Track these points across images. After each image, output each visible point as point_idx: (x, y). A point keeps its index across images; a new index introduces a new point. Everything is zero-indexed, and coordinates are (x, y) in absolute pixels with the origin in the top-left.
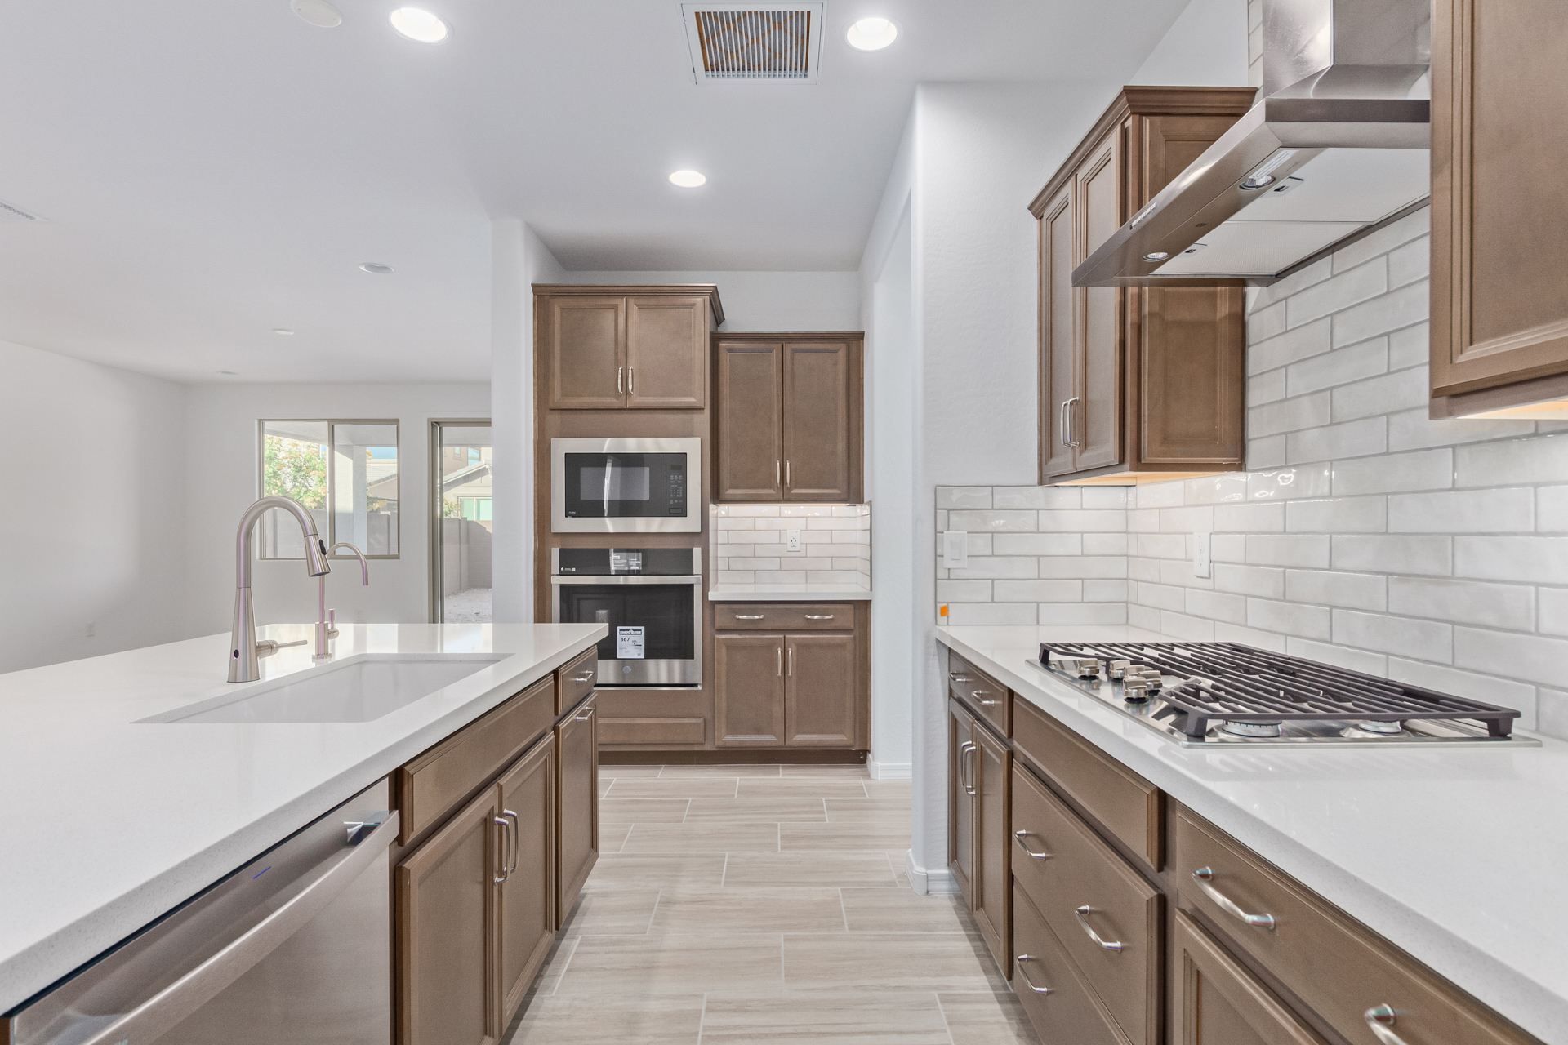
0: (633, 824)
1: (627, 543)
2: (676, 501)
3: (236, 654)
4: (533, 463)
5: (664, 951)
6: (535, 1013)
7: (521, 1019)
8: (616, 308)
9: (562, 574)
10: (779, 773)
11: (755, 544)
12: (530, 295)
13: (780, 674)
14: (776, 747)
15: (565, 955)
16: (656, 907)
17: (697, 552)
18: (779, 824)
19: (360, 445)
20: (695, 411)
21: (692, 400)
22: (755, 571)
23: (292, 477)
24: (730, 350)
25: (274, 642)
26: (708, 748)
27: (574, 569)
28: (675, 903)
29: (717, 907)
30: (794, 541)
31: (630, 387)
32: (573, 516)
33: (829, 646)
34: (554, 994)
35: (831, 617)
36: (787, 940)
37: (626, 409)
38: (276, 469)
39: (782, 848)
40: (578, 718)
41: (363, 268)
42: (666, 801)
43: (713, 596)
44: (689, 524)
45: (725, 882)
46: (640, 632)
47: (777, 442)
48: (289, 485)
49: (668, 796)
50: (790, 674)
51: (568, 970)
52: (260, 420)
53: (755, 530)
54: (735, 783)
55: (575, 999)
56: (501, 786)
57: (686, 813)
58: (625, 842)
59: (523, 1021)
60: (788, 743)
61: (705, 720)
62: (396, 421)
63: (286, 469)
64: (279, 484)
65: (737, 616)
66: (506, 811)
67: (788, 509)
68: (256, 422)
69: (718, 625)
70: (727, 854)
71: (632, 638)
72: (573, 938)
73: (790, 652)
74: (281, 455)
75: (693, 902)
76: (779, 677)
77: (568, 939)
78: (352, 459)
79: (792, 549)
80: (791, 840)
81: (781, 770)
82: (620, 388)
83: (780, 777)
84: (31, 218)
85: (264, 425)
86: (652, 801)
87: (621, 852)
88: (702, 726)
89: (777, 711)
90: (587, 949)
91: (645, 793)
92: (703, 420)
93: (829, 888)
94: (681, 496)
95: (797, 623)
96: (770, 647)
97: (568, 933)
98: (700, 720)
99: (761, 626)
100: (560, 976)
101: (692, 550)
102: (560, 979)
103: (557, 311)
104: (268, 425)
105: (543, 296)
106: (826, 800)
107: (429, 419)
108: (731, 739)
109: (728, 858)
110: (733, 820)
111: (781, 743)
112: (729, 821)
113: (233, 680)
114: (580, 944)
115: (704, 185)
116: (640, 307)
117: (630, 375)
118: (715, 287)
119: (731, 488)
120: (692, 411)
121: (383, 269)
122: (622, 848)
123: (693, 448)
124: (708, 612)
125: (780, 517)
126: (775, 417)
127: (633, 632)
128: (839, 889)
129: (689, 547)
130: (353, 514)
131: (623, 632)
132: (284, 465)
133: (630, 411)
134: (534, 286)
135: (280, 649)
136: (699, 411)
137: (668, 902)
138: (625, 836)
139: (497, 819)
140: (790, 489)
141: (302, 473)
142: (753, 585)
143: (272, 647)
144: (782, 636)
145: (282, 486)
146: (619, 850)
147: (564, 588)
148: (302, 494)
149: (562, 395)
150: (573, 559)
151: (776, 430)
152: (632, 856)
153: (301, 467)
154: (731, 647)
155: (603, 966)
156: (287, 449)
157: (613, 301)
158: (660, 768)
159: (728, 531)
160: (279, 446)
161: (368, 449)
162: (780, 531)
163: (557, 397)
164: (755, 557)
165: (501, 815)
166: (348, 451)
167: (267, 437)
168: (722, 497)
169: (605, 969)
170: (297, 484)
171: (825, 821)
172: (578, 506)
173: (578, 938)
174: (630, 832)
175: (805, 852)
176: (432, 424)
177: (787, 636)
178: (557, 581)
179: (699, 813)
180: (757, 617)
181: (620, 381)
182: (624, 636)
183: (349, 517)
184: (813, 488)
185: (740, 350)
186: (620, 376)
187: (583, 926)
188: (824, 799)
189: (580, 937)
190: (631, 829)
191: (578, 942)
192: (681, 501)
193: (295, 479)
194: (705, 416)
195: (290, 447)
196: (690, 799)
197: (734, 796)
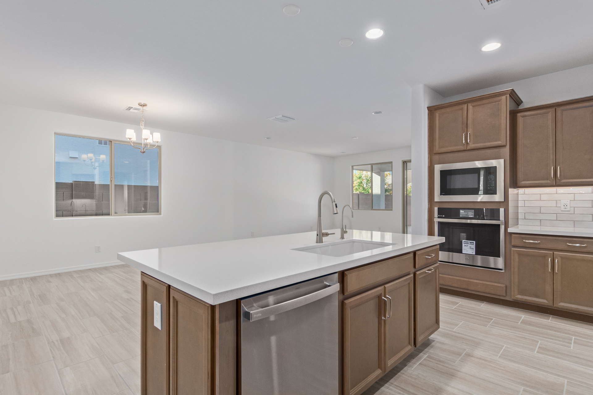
0: (463, 322)
1: (467, 206)
2: (491, 188)
3: (318, 235)
4: (427, 175)
5: (461, 372)
6: (404, 373)
7: (399, 372)
8: (462, 109)
9: (439, 217)
10: (549, 319)
11: (540, 207)
12: (427, 111)
13: (550, 270)
14: (547, 306)
15: (420, 358)
16: (463, 355)
17: (502, 210)
18: (540, 341)
19: (383, 171)
20: (501, 147)
21: (500, 142)
22: (541, 220)
23: (366, 183)
24: (523, 117)
25: (328, 233)
26: (508, 298)
27: (444, 216)
28: (472, 356)
29: (492, 365)
30: (565, 206)
31: (469, 141)
32: (444, 195)
33: (583, 260)
34: (412, 369)
35: (584, 246)
36: (524, 390)
37: (467, 150)
38: (361, 181)
39: (538, 352)
40: (426, 271)
41: (373, 114)
42: (482, 317)
43: (510, 230)
44: (498, 197)
45: (500, 357)
46: (473, 243)
47: (552, 157)
48: (365, 186)
49: (483, 315)
50: (556, 272)
51: (420, 364)
52: (352, 166)
53: (541, 200)
54: (521, 318)
55: (419, 374)
56: (385, 287)
57: (490, 324)
58: (457, 327)
59: (399, 373)
60: (555, 306)
61: (506, 287)
62: (391, 162)
63: (364, 181)
64: (362, 185)
65: (524, 241)
66: (387, 296)
67: (561, 190)
68: (351, 167)
69: (513, 243)
70: (505, 345)
71: (469, 245)
72: (425, 354)
73: (556, 261)
74: (363, 176)
75: (480, 359)
76: (549, 272)
77: (423, 353)
78: (380, 176)
79: (565, 210)
80: (543, 350)
81: (551, 318)
82: (464, 141)
83: (549, 321)
84: (294, 119)
85: (353, 167)
86: (475, 315)
87: (454, 330)
88: (505, 288)
89: (548, 288)
90: (429, 359)
91: (472, 311)
92: (507, 151)
93: (559, 378)
94: (494, 185)
95: (561, 246)
96: (545, 257)
97: (424, 351)
98: (503, 286)
99: (538, 246)
100: (416, 364)
101: (499, 209)
102: (416, 365)
103: (437, 115)
104: (355, 167)
105: (431, 110)
106: (574, 338)
107: (402, 161)
108: (519, 297)
109: (505, 347)
110: (513, 333)
111: (551, 304)
112: (511, 333)
113: (317, 242)
114: (427, 357)
115: (500, 47)
116: (473, 106)
117: (469, 136)
118: (513, 90)
119: (524, 181)
120: (500, 148)
121: (380, 112)
122: (455, 329)
123: (499, 164)
124: (508, 238)
125: (557, 194)
126: (551, 145)
127: (470, 243)
128: (566, 380)
129: (498, 208)
130: (380, 195)
131: (465, 243)
132: (364, 179)
133: (469, 151)
134: (428, 108)
135: (329, 235)
136: (504, 147)
137: (468, 355)
138: (458, 325)
139: (383, 298)
140: (560, 180)
141: (369, 182)
142: (540, 227)
143: (327, 234)
144: (552, 252)
145: (363, 186)
146: (453, 329)
147: (440, 224)
148: (369, 188)
149: (439, 148)
150: (443, 212)
151: (551, 151)
152: (459, 333)
153: (368, 180)
154: (520, 254)
155: (434, 367)
156: (365, 174)
157: (461, 107)
158: (483, 303)
159: (524, 201)
160: (362, 173)
161: (386, 173)
162: (556, 201)
163: (437, 149)
164: (540, 213)
165: (385, 297)
166: (378, 173)
167: (354, 171)
168: (519, 185)
169: (434, 369)
170: (367, 185)
171: (571, 348)
172: (445, 191)
173: (427, 354)
174: (460, 324)
175: (550, 357)
176: (403, 162)
177: (555, 253)
178: (436, 220)
179: (497, 326)
180: (537, 242)
181: (464, 139)
182: (465, 244)
183: (378, 196)
184: (577, 179)
185: (531, 115)
186: (464, 137)
187: (430, 351)
188: (573, 337)
189: (428, 354)
190: (461, 323)
191: (426, 356)
192: (493, 188)
193: (367, 183)
194: (507, 150)
195: (365, 173)
196: (494, 319)
197: (518, 323)
